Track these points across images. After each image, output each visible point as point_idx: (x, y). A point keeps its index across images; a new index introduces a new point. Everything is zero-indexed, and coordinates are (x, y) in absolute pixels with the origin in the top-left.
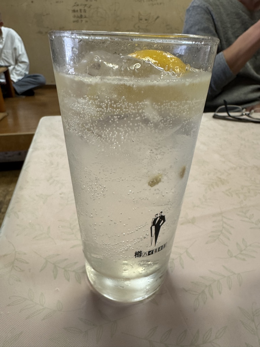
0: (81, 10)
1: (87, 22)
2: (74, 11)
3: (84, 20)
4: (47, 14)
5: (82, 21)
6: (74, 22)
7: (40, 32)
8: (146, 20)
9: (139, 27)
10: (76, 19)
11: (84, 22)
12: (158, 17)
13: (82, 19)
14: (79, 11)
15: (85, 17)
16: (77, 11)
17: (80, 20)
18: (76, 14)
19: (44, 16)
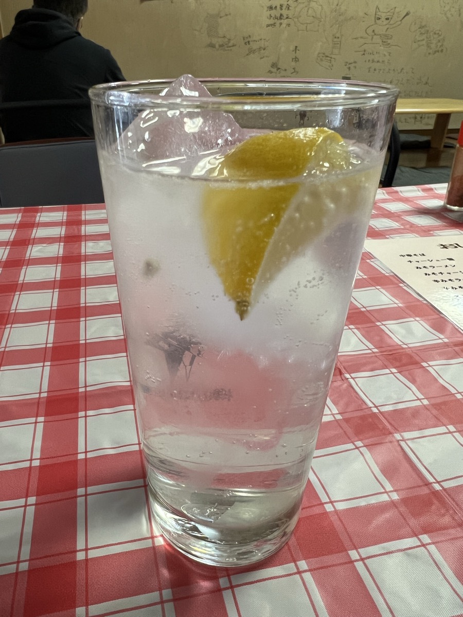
0: (281, 6)
1: (289, 25)
2: (271, 8)
3: (285, 22)
4: (226, 15)
5: (281, 24)
6: (268, 26)
7: (212, 46)
8: (387, 19)
9: (374, 31)
10: (271, 21)
11: (284, 25)
12: (407, 14)
13: (282, 21)
14: (278, 7)
15: (287, 18)
16: (276, 7)
17: (278, 22)
18: (273, 13)
19: (221, 17)
